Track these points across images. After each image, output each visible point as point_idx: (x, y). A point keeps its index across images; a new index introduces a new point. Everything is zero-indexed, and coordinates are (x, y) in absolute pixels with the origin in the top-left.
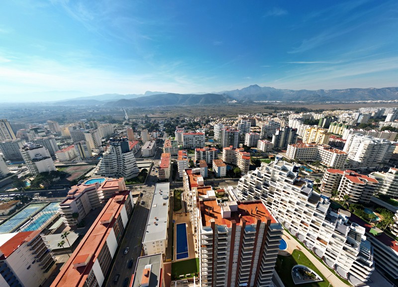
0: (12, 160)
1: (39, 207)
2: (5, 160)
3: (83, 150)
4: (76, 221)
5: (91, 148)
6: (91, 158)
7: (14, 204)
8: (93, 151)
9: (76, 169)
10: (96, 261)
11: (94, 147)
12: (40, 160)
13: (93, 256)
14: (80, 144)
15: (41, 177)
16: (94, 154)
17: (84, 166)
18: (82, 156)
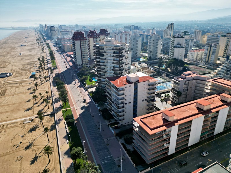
0: (164, 52)
1: (162, 80)
2: (161, 51)
3: (211, 53)
4: (177, 100)
5: (219, 55)
6: (214, 64)
7: (153, 73)
8: (219, 59)
9: (196, 69)
10: (176, 126)
11: (222, 55)
12: (179, 48)
13: (177, 121)
14: (211, 46)
15: (173, 61)
16: (218, 62)
17: (203, 68)
18: (207, 60)
